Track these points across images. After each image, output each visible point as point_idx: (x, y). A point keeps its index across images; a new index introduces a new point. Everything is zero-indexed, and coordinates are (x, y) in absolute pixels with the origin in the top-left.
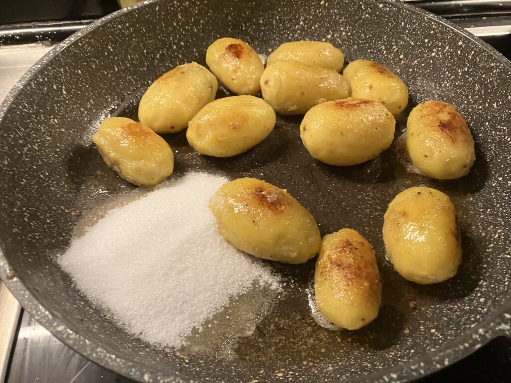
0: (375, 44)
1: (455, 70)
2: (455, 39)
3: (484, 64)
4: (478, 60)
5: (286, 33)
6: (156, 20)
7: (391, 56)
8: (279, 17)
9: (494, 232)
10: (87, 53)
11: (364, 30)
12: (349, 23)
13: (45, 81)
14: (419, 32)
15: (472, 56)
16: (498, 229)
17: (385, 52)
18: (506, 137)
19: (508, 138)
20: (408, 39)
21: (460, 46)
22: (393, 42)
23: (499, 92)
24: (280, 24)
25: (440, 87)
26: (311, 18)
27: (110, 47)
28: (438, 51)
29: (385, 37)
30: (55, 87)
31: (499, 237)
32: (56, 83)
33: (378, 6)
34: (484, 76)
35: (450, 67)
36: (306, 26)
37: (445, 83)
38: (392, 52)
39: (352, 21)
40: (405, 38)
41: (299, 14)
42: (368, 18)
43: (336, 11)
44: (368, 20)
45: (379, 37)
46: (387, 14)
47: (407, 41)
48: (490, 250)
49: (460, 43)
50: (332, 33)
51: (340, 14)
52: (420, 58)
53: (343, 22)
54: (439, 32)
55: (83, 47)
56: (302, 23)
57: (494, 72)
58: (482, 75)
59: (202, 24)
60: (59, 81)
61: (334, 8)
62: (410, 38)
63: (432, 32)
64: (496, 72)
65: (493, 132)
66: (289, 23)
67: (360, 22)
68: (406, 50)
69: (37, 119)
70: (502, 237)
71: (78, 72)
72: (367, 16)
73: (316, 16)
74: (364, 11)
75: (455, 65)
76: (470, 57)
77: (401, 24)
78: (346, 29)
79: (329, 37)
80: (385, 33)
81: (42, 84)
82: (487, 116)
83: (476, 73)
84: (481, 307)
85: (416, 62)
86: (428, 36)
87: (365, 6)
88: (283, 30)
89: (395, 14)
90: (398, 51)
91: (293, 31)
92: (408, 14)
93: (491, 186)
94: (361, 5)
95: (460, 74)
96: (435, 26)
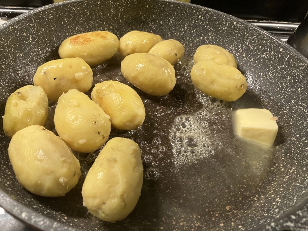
0: (229, 46)
1: (276, 66)
2: (278, 47)
3: (294, 63)
4: (291, 61)
5: (176, 32)
6: (97, 10)
7: (237, 54)
8: (173, 22)
9: (290, 168)
10: (50, 19)
11: (223, 37)
12: (214, 31)
13: (19, 29)
14: (256, 41)
15: (288, 58)
16: (293, 167)
17: (234, 51)
18: (305, 110)
19: (305, 111)
20: (249, 45)
21: (281, 52)
22: (239, 46)
23: (303, 82)
24: (173, 26)
25: (266, 76)
26: (192, 25)
27: (65, 20)
28: (267, 53)
29: (235, 42)
30: (25, 34)
31: (293, 172)
32: (26, 32)
33: (234, 23)
34: (294, 71)
35: (273, 64)
36: (188, 30)
37: (269, 74)
38: (239, 52)
39: (216, 30)
40: (248, 44)
41: (185, 22)
42: (226, 29)
43: (207, 23)
44: (226, 31)
45: (232, 42)
46: (238, 28)
47: (249, 46)
48: (286, 180)
49: (281, 50)
50: (203, 36)
51: (209, 25)
52: (255, 57)
53: (211, 30)
54: (269, 42)
55: (48, 14)
56: (186, 27)
57: (301, 69)
58: (293, 70)
59: (125, 18)
60: (28, 31)
61: (206, 21)
62: (251, 45)
63: (264, 42)
64: (302, 69)
65: (296, 107)
66: (178, 26)
67: (221, 32)
68: (247, 52)
69: (9, 50)
70: (295, 172)
71: (42, 30)
72: (226, 28)
73: (195, 24)
74: (224, 25)
75: (277, 63)
76: (287, 59)
77: (246, 35)
78: (212, 34)
79: (201, 38)
80: (235, 40)
81: (17, 30)
82: (293, 96)
83: (289, 69)
84: (275, 215)
85: (252, 59)
86: (262, 44)
87: (225, 22)
88: (174, 30)
89: (243, 29)
90: (242, 52)
91: (180, 32)
92: (251, 30)
93: (291, 140)
94: (223, 21)
95: (279, 69)
96: (267, 38)
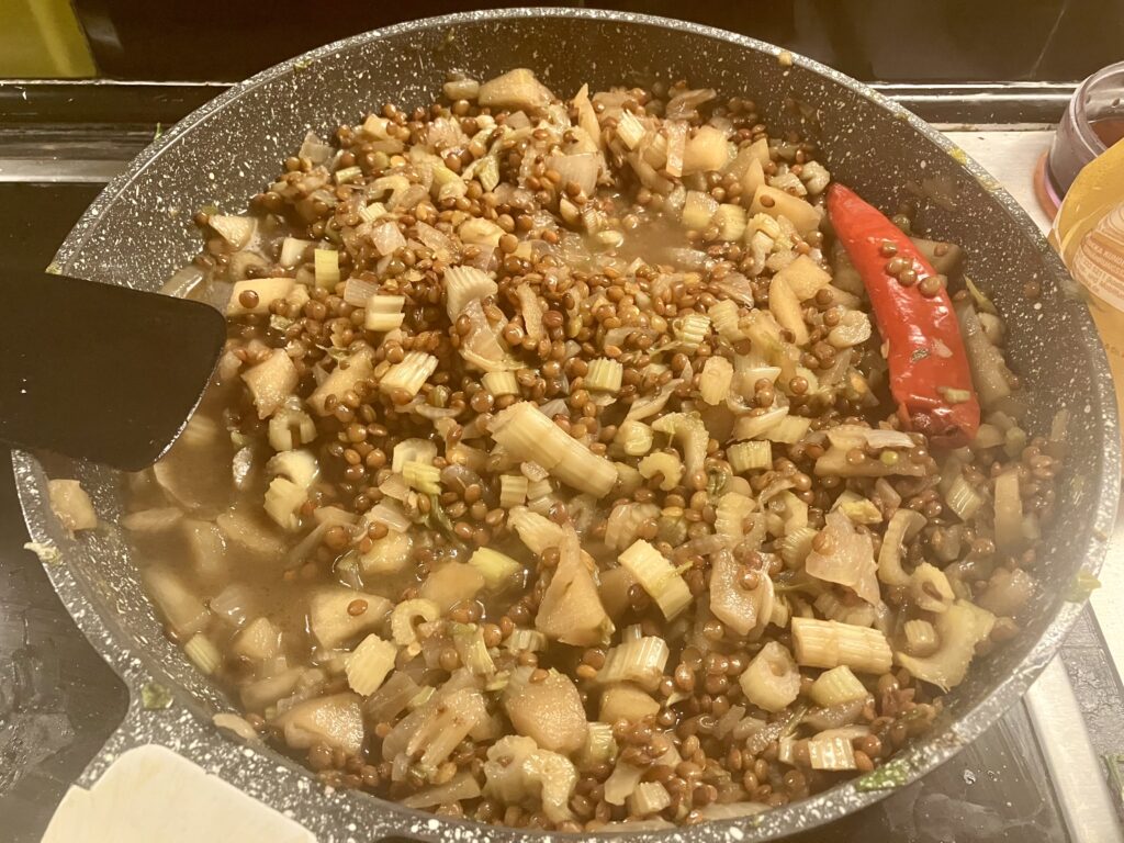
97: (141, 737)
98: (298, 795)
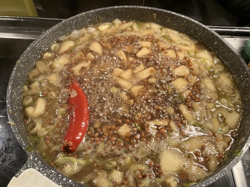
97: (29, 166)
98: (63, 181)
